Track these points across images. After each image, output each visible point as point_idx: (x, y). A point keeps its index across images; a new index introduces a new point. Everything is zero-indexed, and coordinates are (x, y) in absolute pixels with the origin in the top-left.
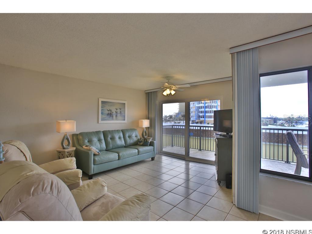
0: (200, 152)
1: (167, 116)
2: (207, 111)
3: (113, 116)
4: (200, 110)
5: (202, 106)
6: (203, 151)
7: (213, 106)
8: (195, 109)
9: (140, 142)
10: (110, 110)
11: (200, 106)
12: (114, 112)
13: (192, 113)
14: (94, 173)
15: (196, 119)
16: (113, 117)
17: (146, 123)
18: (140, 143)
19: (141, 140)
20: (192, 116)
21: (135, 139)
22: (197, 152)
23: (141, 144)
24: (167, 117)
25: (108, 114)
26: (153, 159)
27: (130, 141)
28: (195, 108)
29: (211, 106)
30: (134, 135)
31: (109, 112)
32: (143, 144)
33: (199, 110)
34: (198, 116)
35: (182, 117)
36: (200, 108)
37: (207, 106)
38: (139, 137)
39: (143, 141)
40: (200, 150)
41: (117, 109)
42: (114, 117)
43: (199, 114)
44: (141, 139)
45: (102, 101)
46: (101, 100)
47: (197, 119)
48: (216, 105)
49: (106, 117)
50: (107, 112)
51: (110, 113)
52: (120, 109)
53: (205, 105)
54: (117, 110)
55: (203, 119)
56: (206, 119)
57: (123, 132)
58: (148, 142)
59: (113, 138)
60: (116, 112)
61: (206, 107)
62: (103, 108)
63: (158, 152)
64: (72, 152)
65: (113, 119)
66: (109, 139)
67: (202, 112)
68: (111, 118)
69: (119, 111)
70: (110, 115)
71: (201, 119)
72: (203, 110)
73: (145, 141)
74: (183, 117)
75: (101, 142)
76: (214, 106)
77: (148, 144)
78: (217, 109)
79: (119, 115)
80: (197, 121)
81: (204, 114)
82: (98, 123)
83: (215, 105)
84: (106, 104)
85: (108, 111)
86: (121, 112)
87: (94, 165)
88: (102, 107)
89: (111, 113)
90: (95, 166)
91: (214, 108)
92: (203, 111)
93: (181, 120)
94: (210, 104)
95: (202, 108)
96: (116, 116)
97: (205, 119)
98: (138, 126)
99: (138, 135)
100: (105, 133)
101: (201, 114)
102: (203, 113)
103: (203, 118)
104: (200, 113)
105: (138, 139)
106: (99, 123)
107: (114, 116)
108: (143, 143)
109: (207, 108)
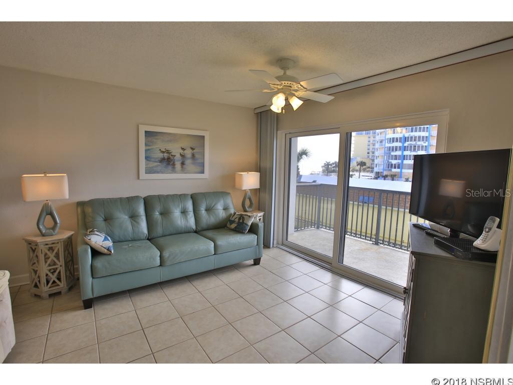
0: (376, 247)
1: (331, 163)
2: (407, 155)
3: (174, 165)
4: (393, 153)
5: (396, 147)
6: (382, 245)
7: (419, 146)
8: (383, 152)
9: (232, 222)
10: (168, 152)
11: (393, 147)
12: (178, 156)
13: (377, 159)
14: (95, 296)
15: (384, 169)
16: (176, 166)
17: (250, 181)
18: (231, 224)
19: (233, 219)
20: (376, 165)
21: (221, 214)
22: (367, 249)
23: (233, 226)
24: (331, 165)
25: (162, 160)
26: (257, 262)
27: (207, 219)
28: (384, 149)
29: (415, 146)
30: (220, 207)
31: (165, 154)
32: (236, 227)
33: (390, 153)
34: (389, 165)
35: (357, 165)
36: (393, 150)
37: (408, 146)
38: (232, 211)
39: (237, 220)
40: (377, 243)
41: (183, 149)
42: (178, 165)
43: (390, 161)
44: (236, 216)
45: (146, 132)
46: (143, 129)
47: (386, 170)
48: (426, 144)
49: (157, 166)
50: (161, 155)
51: (166, 157)
52: (192, 149)
53: (403, 145)
54: (185, 151)
55: (398, 170)
56: (404, 171)
57: (194, 198)
58: (247, 225)
59: (165, 213)
60: (182, 156)
61: (405, 149)
62: (149, 146)
63: (278, 243)
64: (58, 243)
65: (174, 170)
66: (157, 214)
67: (396, 157)
68: (170, 167)
69: (188, 153)
70: (168, 161)
71: (394, 170)
72: (398, 153)
73: (241, 221)
74: (359, 166)
75: (134, 221)
76: (422, 146)
77: (246, 230)
78: (428, 152)
79: (188, 162)
80: (385, 173)
81: (400, 161)
82: (138, 178)
83: (424, 145)
84: (157, 137)
85: (163, 152)
86: (193, 155)
87: (93, 278)
88: (146, 145)
89: (169, 158)
90: (94, 280)
91: (422, 150)
92: (399, 156)
93: (357, 171)
94: (413, 143)
95: (396, 150)
96: (183, 164)
97: (401, 171)
98: (234, 186)
99: (231, 206)
100: (148, 202)
101: (394, 162)
102: (399, 159)
103: (399, 168)
104: (392, 159)
105: (228, 214)
106: (140, 178)
107: (176, 163)
108: (236, 225)
109: (407, 150)
